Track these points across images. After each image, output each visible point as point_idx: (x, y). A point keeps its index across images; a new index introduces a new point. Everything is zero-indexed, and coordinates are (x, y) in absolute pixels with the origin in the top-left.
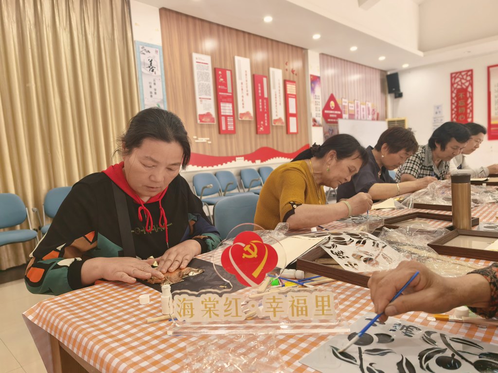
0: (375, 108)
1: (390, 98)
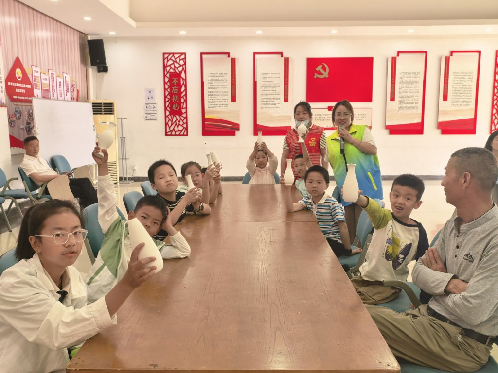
0: (75, 83)
1: (92, 71)
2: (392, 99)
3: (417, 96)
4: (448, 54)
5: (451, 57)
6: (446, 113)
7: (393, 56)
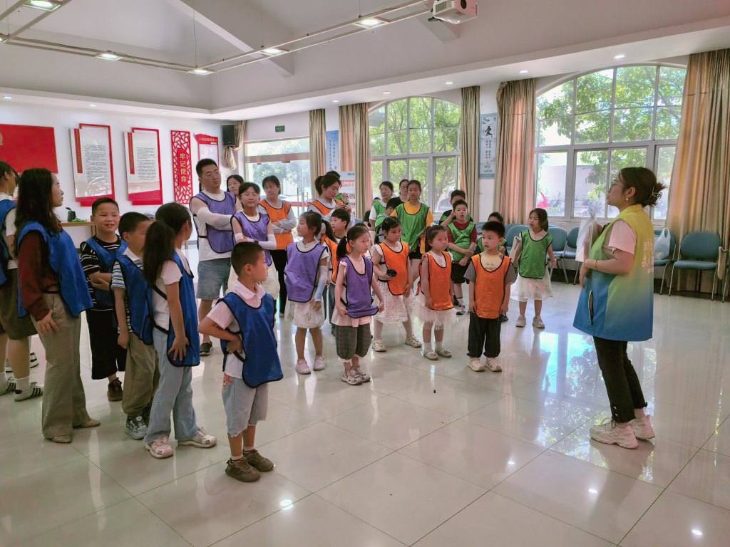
2: (80, 171)
3: (105, 169)
4: (130, 131)
5: (133, 134)
6: (135, 185)
7: (75, 128)
